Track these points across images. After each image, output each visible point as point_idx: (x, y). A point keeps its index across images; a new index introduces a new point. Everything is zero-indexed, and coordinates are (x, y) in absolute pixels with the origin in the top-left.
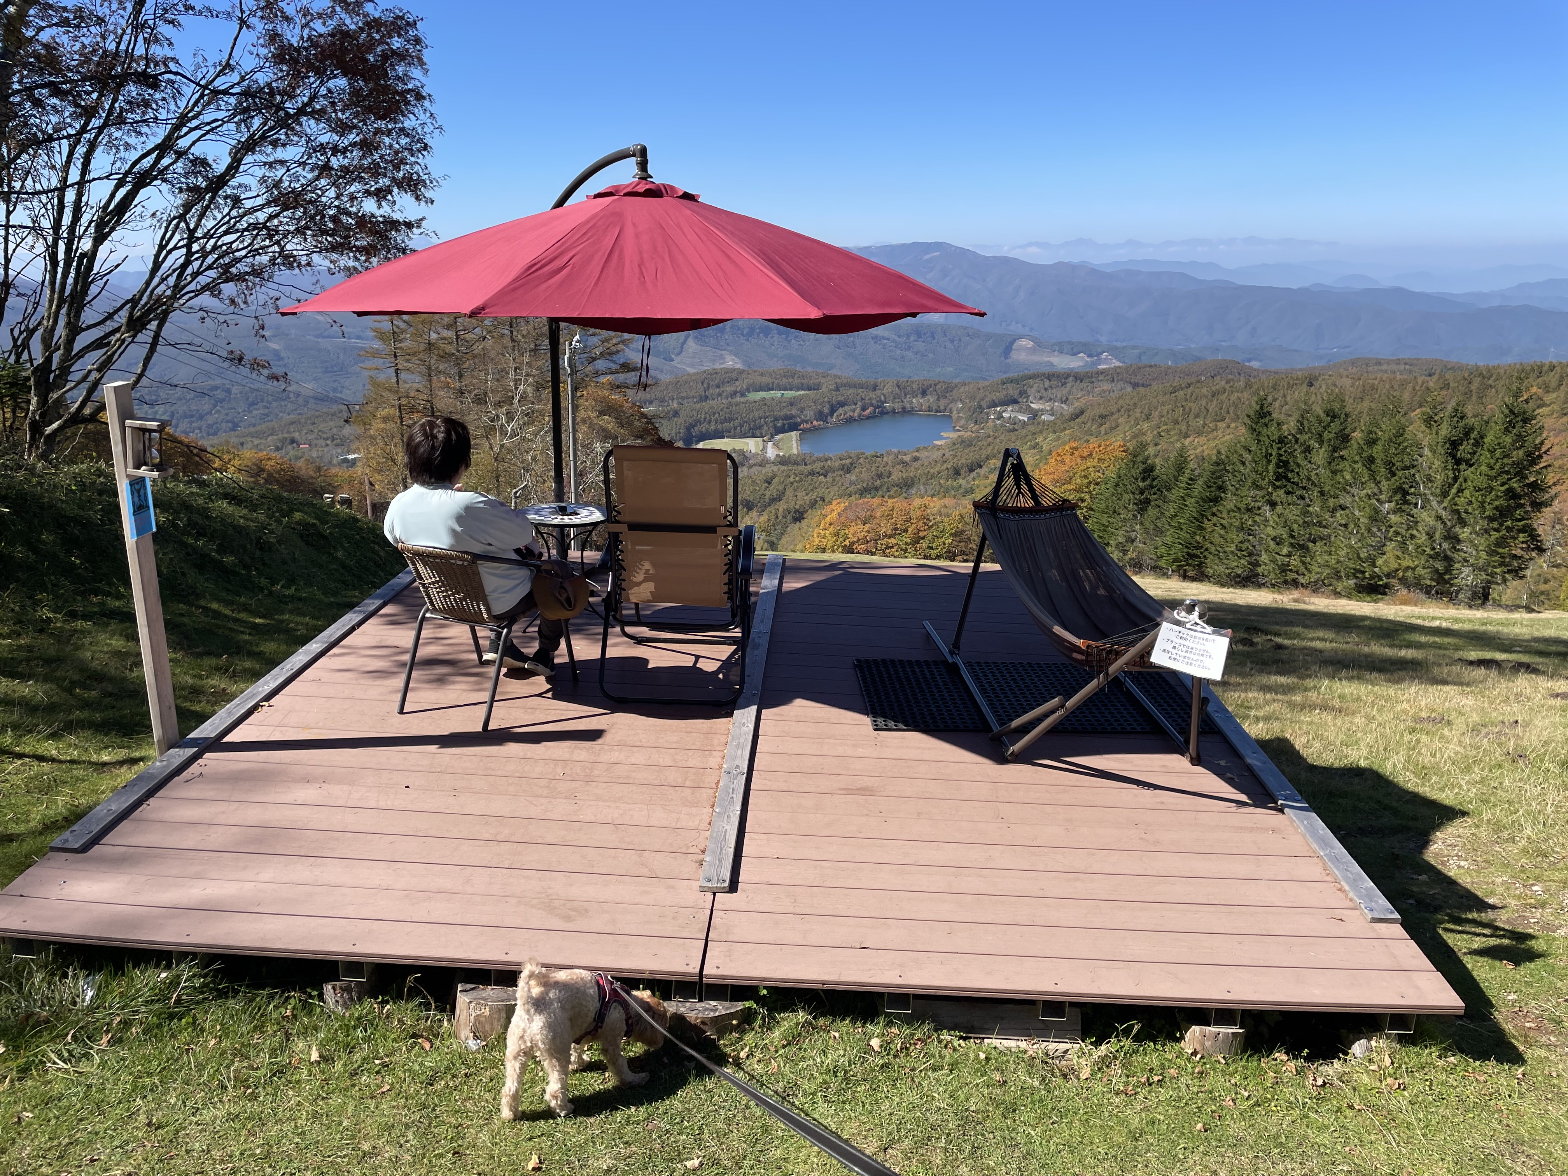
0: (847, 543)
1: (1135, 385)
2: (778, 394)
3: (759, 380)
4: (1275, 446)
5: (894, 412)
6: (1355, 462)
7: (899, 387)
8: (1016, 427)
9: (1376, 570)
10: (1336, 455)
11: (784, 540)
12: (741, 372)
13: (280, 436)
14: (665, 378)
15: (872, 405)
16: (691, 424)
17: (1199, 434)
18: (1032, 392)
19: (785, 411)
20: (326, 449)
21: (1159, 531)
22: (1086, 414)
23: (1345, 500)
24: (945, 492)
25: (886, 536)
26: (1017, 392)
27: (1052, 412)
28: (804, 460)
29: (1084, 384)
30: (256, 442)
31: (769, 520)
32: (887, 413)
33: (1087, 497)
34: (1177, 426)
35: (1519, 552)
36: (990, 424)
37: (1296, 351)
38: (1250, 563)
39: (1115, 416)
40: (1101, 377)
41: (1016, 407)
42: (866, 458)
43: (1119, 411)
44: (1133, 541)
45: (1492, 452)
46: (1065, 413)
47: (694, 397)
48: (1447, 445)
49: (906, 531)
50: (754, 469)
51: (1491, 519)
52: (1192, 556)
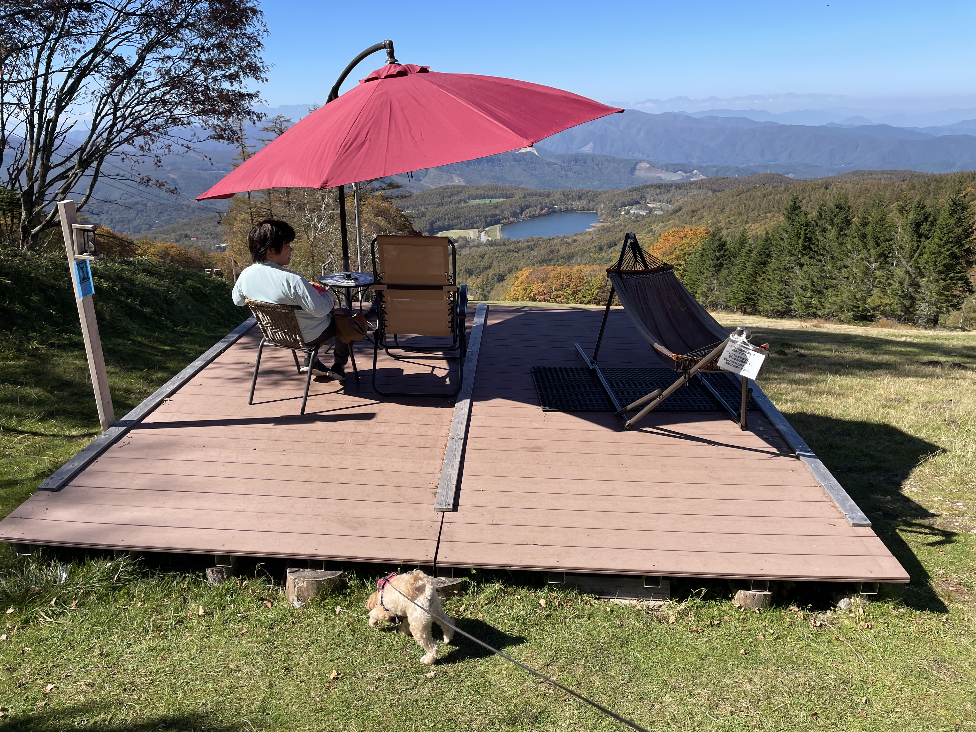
0: (532, 294)
1: (714, 191)
2: (487, 201)
3: (476, 192)
4: (803, 228)
5: (561, 211)
6: (854, 237)
7: (564, 195)
8: (638, 219)
9: (866, 306)
10: (842, 233)
11: (493, 293)
12: (464, 187)
13: (179, 233)
14: (416, 192)
15: (547, 207)
16: (433, 221)
17: (755, 221)
18: (648, 196)
19: (493, 212)
20: (207, 241)
21: (729, 284)
22: (683, 210)
23: (848, 262)
24: (593, 261)
25: (556, 290)
26: (639, 197)
27: (661, 209)
28: (504, 243)
29: (681, 191)
30: (164, 236)
31: (483, 281)
32: (557, 212)
33: (683, 263)
34: (741, 217)
35: (957, 293)
36: (622, 217)
37: (817, 166)
38: (786, 303)
39: (701, 211)
40: (692, 186)
41: (639, 206)
42: (544, 241)
43: (704, 207)
44: (712, 290)
45: (941, 229)
46: (669, 210)
47: (435, 204)
48: (913, 226)
49: (569, 286)
50: (473, 249)
51: (940, 272)
52: (749, 299)
